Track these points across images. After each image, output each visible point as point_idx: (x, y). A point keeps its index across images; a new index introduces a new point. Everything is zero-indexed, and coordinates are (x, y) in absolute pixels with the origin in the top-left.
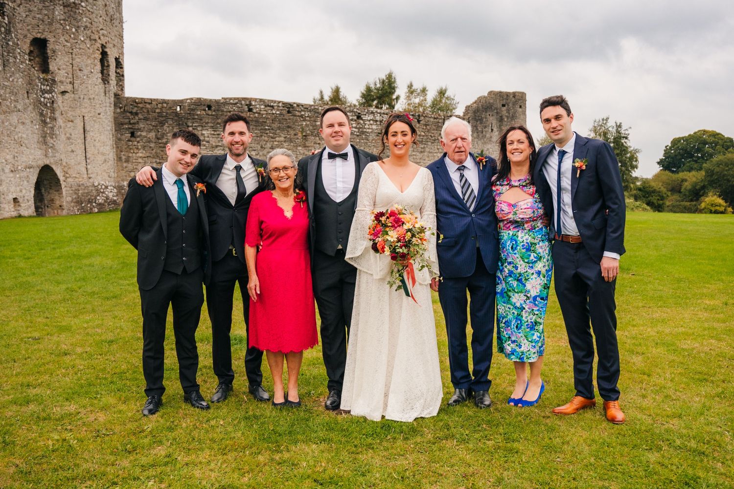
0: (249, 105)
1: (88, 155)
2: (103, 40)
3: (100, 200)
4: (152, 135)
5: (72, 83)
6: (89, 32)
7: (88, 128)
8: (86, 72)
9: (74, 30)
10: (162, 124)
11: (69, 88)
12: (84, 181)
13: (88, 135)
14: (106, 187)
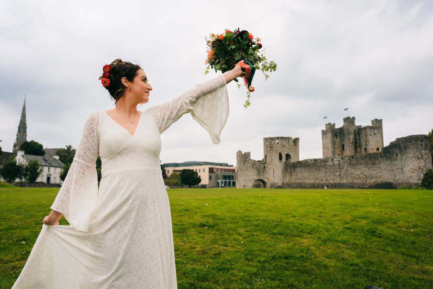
0: (307, 161)
1: (274, 176)
2: (280, 152)
3: (276, 186)
4: (290, 171)
5: (271, 162)
6: (276, 151)
7: (275, 171)
8: (274, 159)
9: (272, 151)
10: (291, 168)
11: (270, 163)
12: (273, 182)
13: (275, 172)
14: (278, 183)
